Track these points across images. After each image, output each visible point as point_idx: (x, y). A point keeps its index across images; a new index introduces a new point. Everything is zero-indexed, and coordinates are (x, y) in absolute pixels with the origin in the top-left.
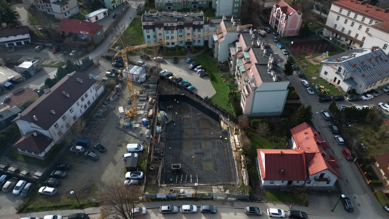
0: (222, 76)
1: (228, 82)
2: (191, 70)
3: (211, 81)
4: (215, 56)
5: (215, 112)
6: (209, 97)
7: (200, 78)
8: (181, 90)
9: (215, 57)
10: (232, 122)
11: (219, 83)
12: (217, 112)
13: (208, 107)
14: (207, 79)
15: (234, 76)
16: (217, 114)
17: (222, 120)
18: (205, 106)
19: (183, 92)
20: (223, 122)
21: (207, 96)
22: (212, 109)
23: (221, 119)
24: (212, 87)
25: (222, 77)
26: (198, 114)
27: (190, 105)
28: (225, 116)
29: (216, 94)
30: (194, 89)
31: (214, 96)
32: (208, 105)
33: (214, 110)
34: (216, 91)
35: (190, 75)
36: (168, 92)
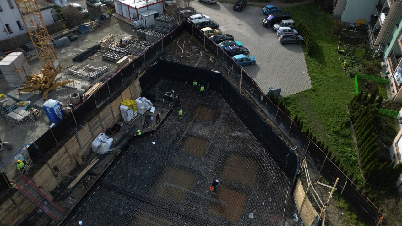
0: (343, 51)
1: (356, 68)
2: (266, 26)
3: (306, 56)
4: (336, 10)
5: (287, 143)
6: (285, 93)
7: (280, 45)
8: (216, 60)
9: (335, 13)
10: (342, 204)
11: (328, 65)
12: (295, 147)
13: (270, 121)
14: (297, 51)
15: (381, 57)
16: (292, 154)
17: (304, 184)
18: (262, 115)
19: (221, 65)
20: (305, 189)
21: (280, 90)
22: (279, 129)
23: (302, 177)
24: (305, 72)
25: (341, 53)
26: (237, 133)
27: (226, 104)
28: (318, 169)
29: (310, 90)
30: (251, 64)
31: (303, 95)
32: (271, 116)
33: (287, 135)
34: (313, 84)
35: (258, 36)
36: (185, 58)
